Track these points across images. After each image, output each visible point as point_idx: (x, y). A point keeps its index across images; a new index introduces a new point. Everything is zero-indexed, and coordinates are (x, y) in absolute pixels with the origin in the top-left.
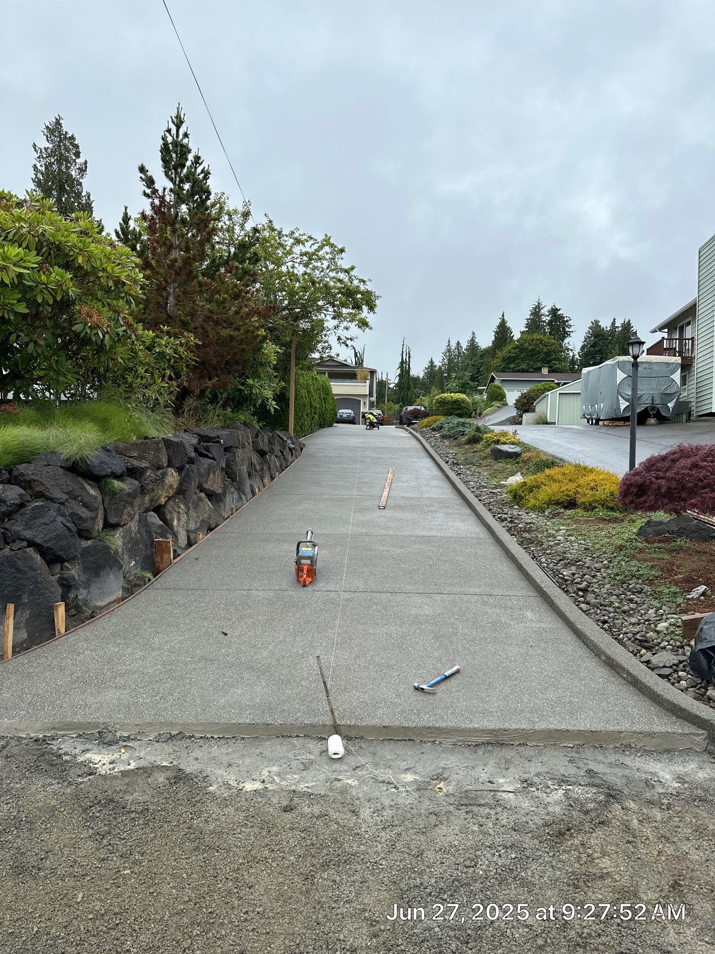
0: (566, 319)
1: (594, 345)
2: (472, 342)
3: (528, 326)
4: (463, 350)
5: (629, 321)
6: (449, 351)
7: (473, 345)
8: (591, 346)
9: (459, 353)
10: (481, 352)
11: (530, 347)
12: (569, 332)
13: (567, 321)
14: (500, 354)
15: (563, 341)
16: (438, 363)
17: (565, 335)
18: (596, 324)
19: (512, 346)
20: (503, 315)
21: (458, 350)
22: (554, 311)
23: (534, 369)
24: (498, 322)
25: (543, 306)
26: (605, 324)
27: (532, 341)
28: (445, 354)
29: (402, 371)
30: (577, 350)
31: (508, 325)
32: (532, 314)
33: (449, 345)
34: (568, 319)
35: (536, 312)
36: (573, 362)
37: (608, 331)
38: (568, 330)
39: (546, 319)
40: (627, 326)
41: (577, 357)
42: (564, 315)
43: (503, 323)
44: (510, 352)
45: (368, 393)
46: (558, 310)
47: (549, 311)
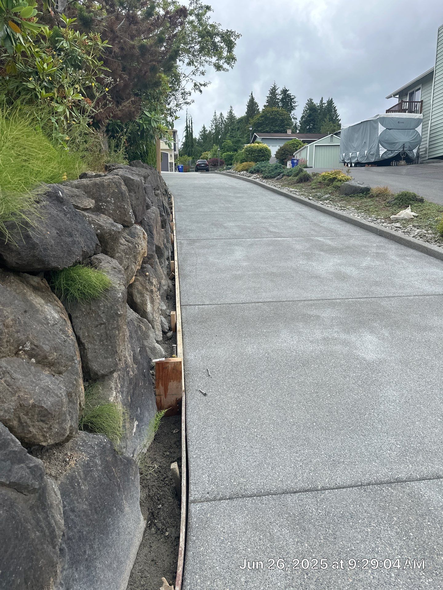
1: (310, 116)
2: (231, 114)
3: (268, 101)
4: (225, 119)
5: (332, 99)
6: (215, 119)
7: (231, 117)
8: (307, 117)
9: (222, 121)
10: (237, 121)
12: (295, 106)
13: (293, 98)
14: (252, 121)
15: (290, 113)
16: (208, 129)
17: (292, 108)
18: (311, 101)
19: (259, 115)
20: (252, 94)
21: (221, 119)
22: (285, 91)
23: (274, 131)
24: (247, 100)
25: (277, 88)
26: (317, 102)
27: (273, 112)
28: (213, 121)
29: (187, 133)
30: (299, 119)
31: (256, 100)
32: (271, 93)
33: (215, 115)
35: (273, 91)
36: (296, 127)
37: (318, 106)
38: (293, 105)
39: (280, 97)
40: (330, 102)
41: (298, 124)
42: (291, 95)
43: (252, 99)
44: (258, 119)
45: (173, 148)
46: (287, 91)
47: (281, 92)
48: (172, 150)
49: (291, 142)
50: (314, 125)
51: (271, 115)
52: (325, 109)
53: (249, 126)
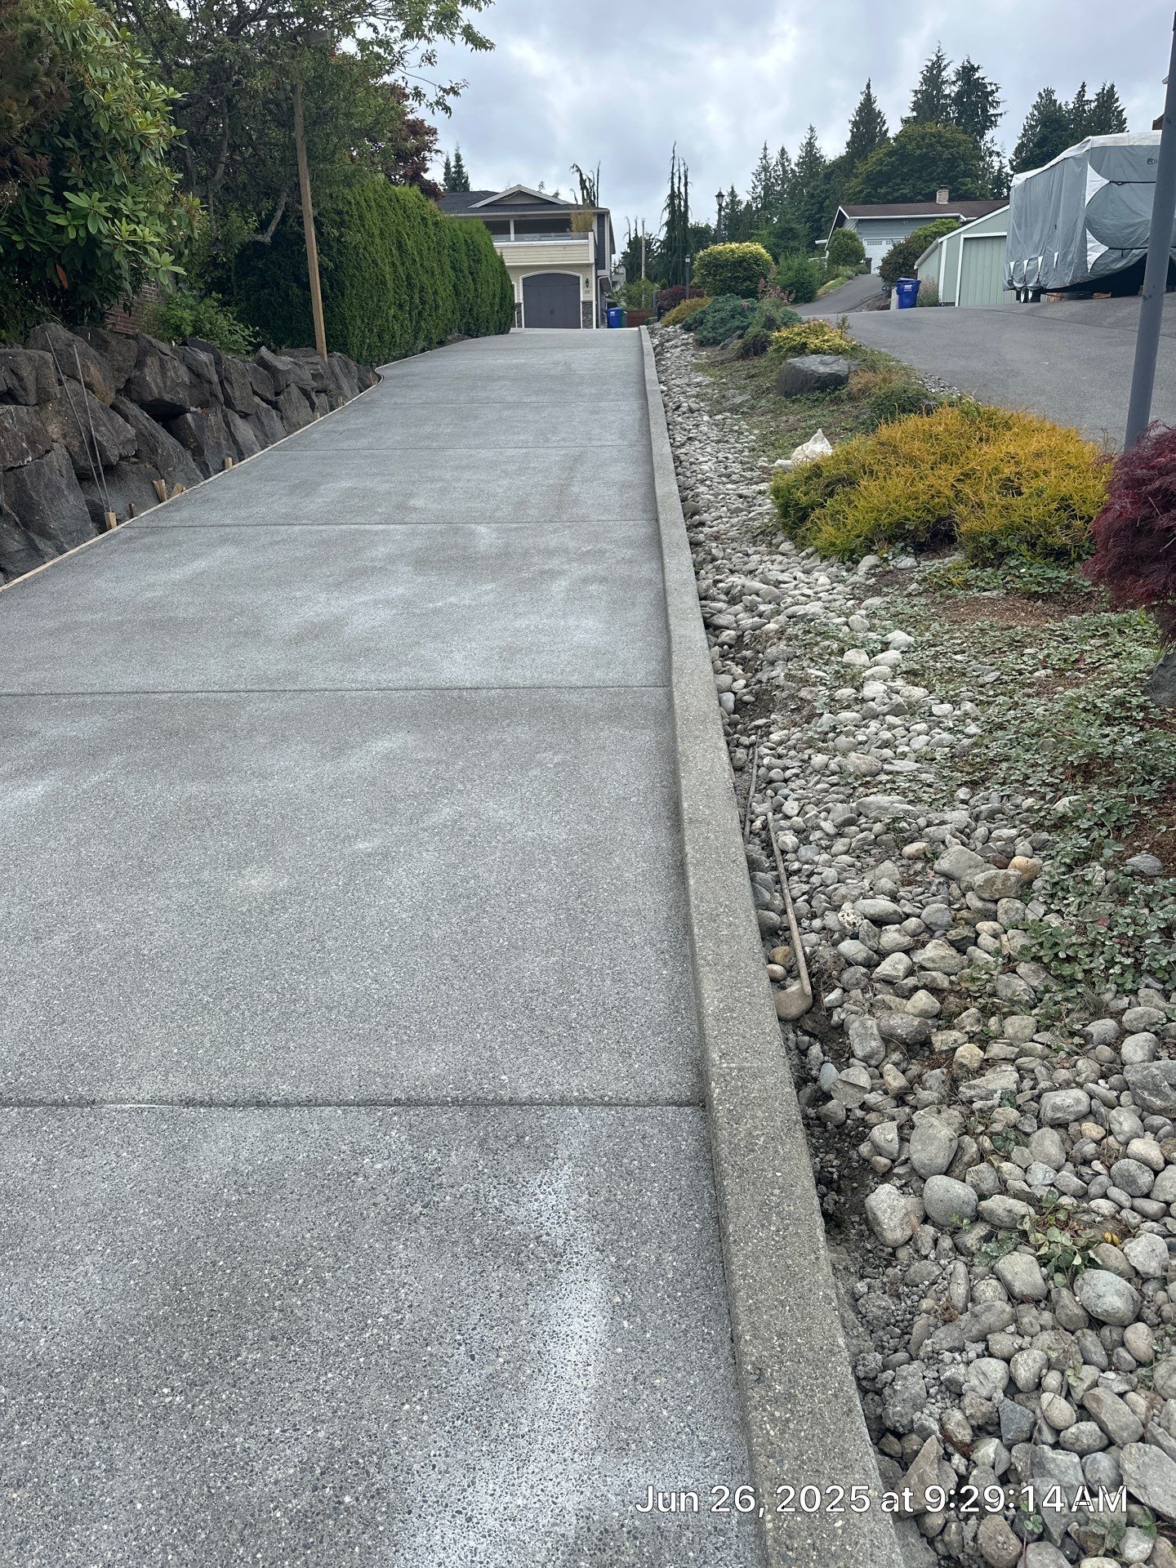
0: (989, 90)
1: (1042, 143)
2: (810, 147)
3: (917, 106)
4: (793, 166)
5: (1113, 86)
6: (765, 169)
7: (811, 156)
8: (1035, 146)
9: (785, 172)
10: (828, 167)
11: (918, 152)
12: (996, 115)
13: (993, 92)
14: (862, 168)
15: (982, 137)
16: (744, 197)
17: (989, 122)
18: (1047, 98)
19: (885, 151)
20: (868, 86)
21: (783, 165)
22: (967, 72)
23: (923, 195)
24: (855, 104)
25: (945, 63)
26: (1065, 98)
27: (923, 139)
28: (757, 175)
29: (672, 213)
30: (1009, 153)
31: (878, 106)
32: (926, 80)
33: (765, 156)
34: (994, 88)
35: (933, 75)
36: (999, 181)
37: (1069, 112)
38: (992, 111)
39: (951, 90)
40: (1107, 98)
42: (986, 81)
43: (868, 102)
44: (880, 162)
45: (592, 261)
46: (974, 69)
47: (958, 73)
48: (588, 266)
51: (919, 147)
52: (1089, 120)
53: (854, 182)
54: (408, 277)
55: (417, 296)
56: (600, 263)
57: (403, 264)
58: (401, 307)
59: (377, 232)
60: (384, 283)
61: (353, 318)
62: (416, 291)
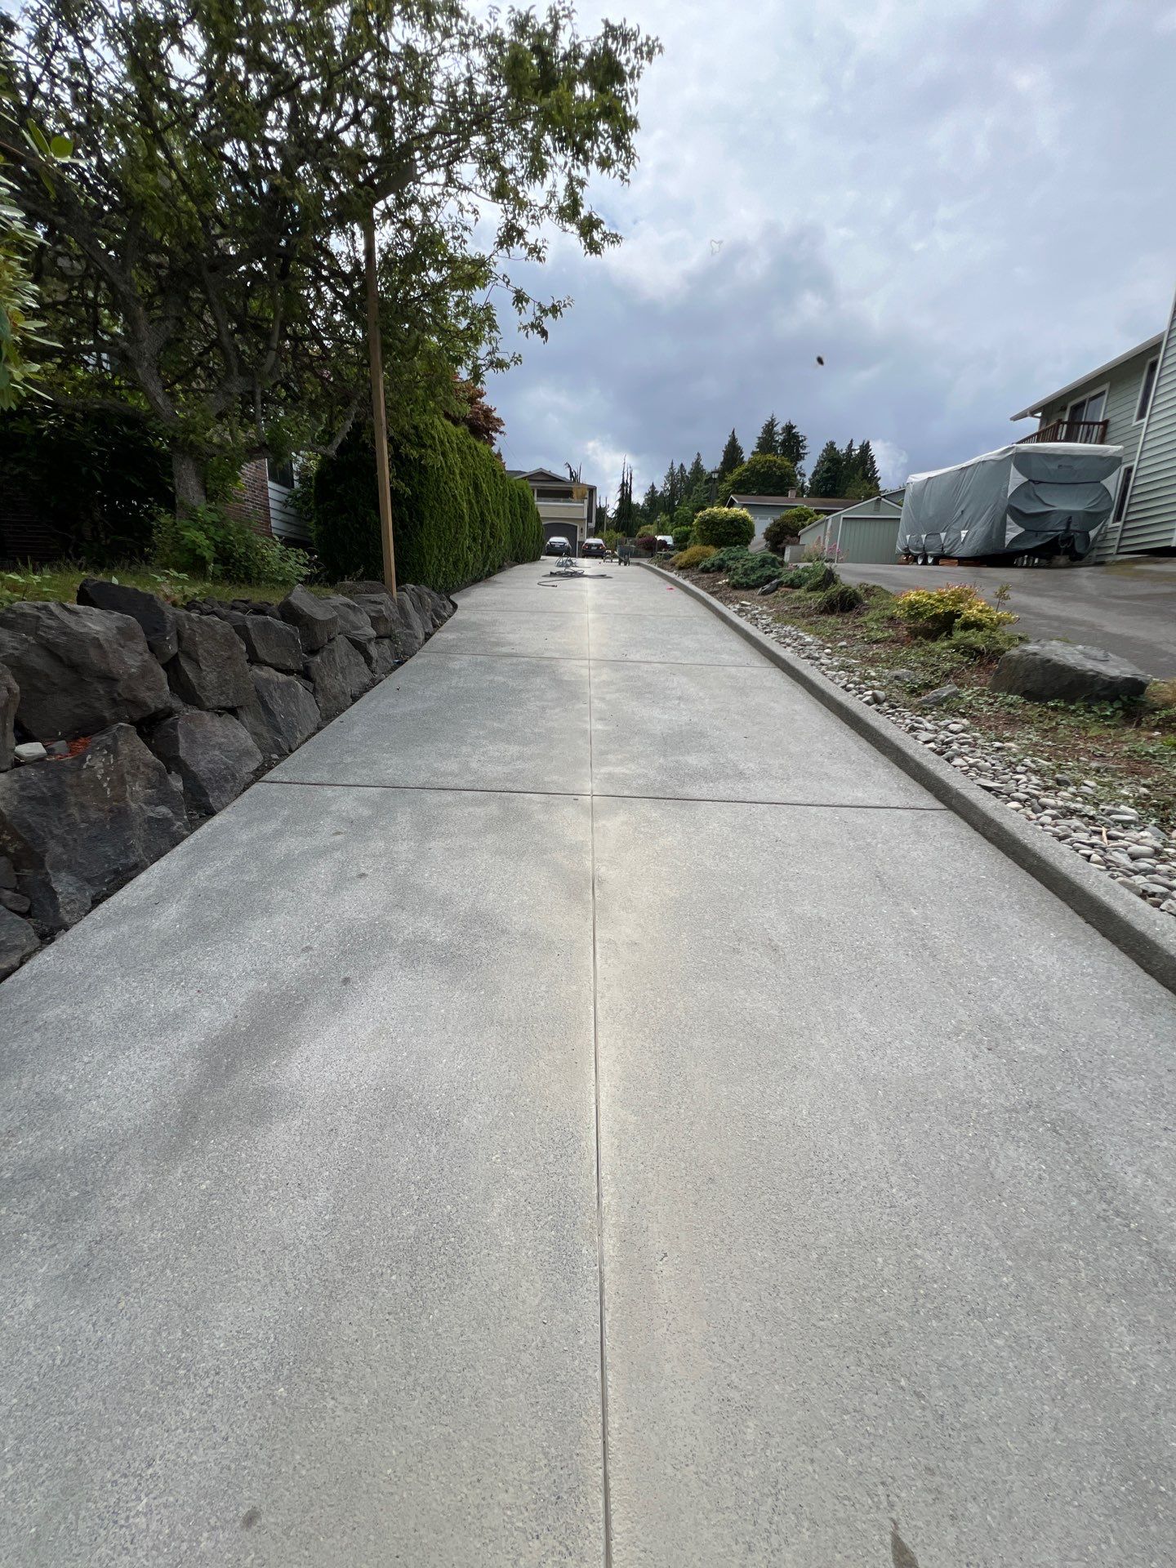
0: (801, 439)
1: (828, 470)
2: (697, 465)
3: (760, 446)
4: (688, 474)
5: (868, 443)
6: (672, 474)
7: (697, 468)
8: (824, 472)
9: (683, 476)
10: (708, 475)
11: (762, 470)
12: (804, 453)
13: (802, 441)
14: (731, 477)
15: (796, 464)
16: (659, 489)
17: (799, 457)
18: (831, 445)
19: (743, 468)
20: (733, 433)
21: (682, 473)
22: (789, 428)
23: (779, 492)
24: (726, 441)
25: (777, 422)
26: (841, 447)
27: (765, 463)
28: (667, 477)
29: (623, 494)
30: (809, 475)
31: (740, 443)
32: (765, 432)
33: (672, 467)
34: (803, 438)
35: (769, 428)
36: (802, 489)
37: (844, 454)
38: (802, 451)
39: (779, 438)
40: (865, 448)
41: (807, 484)
42: (799, 434)
43: (733, 440)
44: (740, 474)
45: (586, 516)
46: (793, 428)
47: (783, 429)
48: (583, 520)
49: (794, 511)
50: (834, 486)
51: (763, 467)
52: (855, 459)
53: (724, 485)
54: (482, 514)
55: (488, 531)
56: (589, 519)
57: (478, 502)
58: (475, 540)
59: (457, 471)
60: (462, 517)
61: (431, 547)
62: (488, 527)
